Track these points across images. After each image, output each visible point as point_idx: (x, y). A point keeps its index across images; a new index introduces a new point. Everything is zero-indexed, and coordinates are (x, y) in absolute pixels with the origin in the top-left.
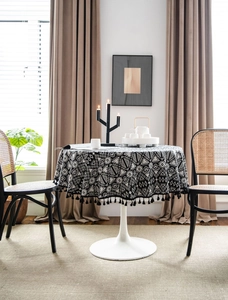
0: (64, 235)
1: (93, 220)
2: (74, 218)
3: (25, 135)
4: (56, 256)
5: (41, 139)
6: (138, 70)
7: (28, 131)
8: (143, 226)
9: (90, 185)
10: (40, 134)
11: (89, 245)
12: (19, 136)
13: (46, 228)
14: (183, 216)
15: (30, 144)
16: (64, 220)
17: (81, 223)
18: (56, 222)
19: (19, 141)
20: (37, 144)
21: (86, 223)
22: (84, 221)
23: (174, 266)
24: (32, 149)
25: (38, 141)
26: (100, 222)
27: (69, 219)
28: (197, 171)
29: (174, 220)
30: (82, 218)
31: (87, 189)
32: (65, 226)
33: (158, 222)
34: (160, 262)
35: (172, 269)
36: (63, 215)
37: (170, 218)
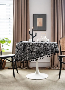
0: (18, 72)
1: (27, 68)
2: (21, 68)
3: (5, 40)
4: (15, 78)
5: (10, 41)
6: (42, 19)
7: (6, 39)
8: (44, 70)
9: (25, 57)
10: (10, 40)
11: (26, 75)
12: (3, 40)
13: (12, 70)
14: (57, 67)
15: (7, 43)
16: (18, 68)
17: (23, 69)
18: (15, 69)
19: (3, 42)
20: (9, 43)
21: (25, 69)
22: (24, 68)
23: (54, 81)
24: (7, 44)
25: (9, 42)
26: (30, 69)
27: (19, 68)
28: (62, 51)
29: (54, 68)
30: (24, 67)
31: (24, 58)
32: (18, 70)
33: (49, 69)
34: (50, 80)
35: (54, 82)
36: (17, 66)
37: (53, 67)
